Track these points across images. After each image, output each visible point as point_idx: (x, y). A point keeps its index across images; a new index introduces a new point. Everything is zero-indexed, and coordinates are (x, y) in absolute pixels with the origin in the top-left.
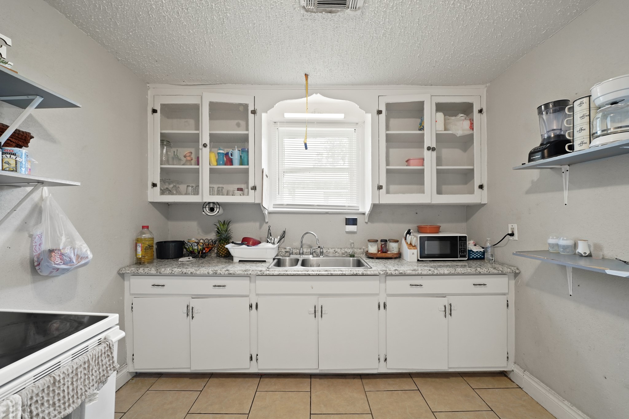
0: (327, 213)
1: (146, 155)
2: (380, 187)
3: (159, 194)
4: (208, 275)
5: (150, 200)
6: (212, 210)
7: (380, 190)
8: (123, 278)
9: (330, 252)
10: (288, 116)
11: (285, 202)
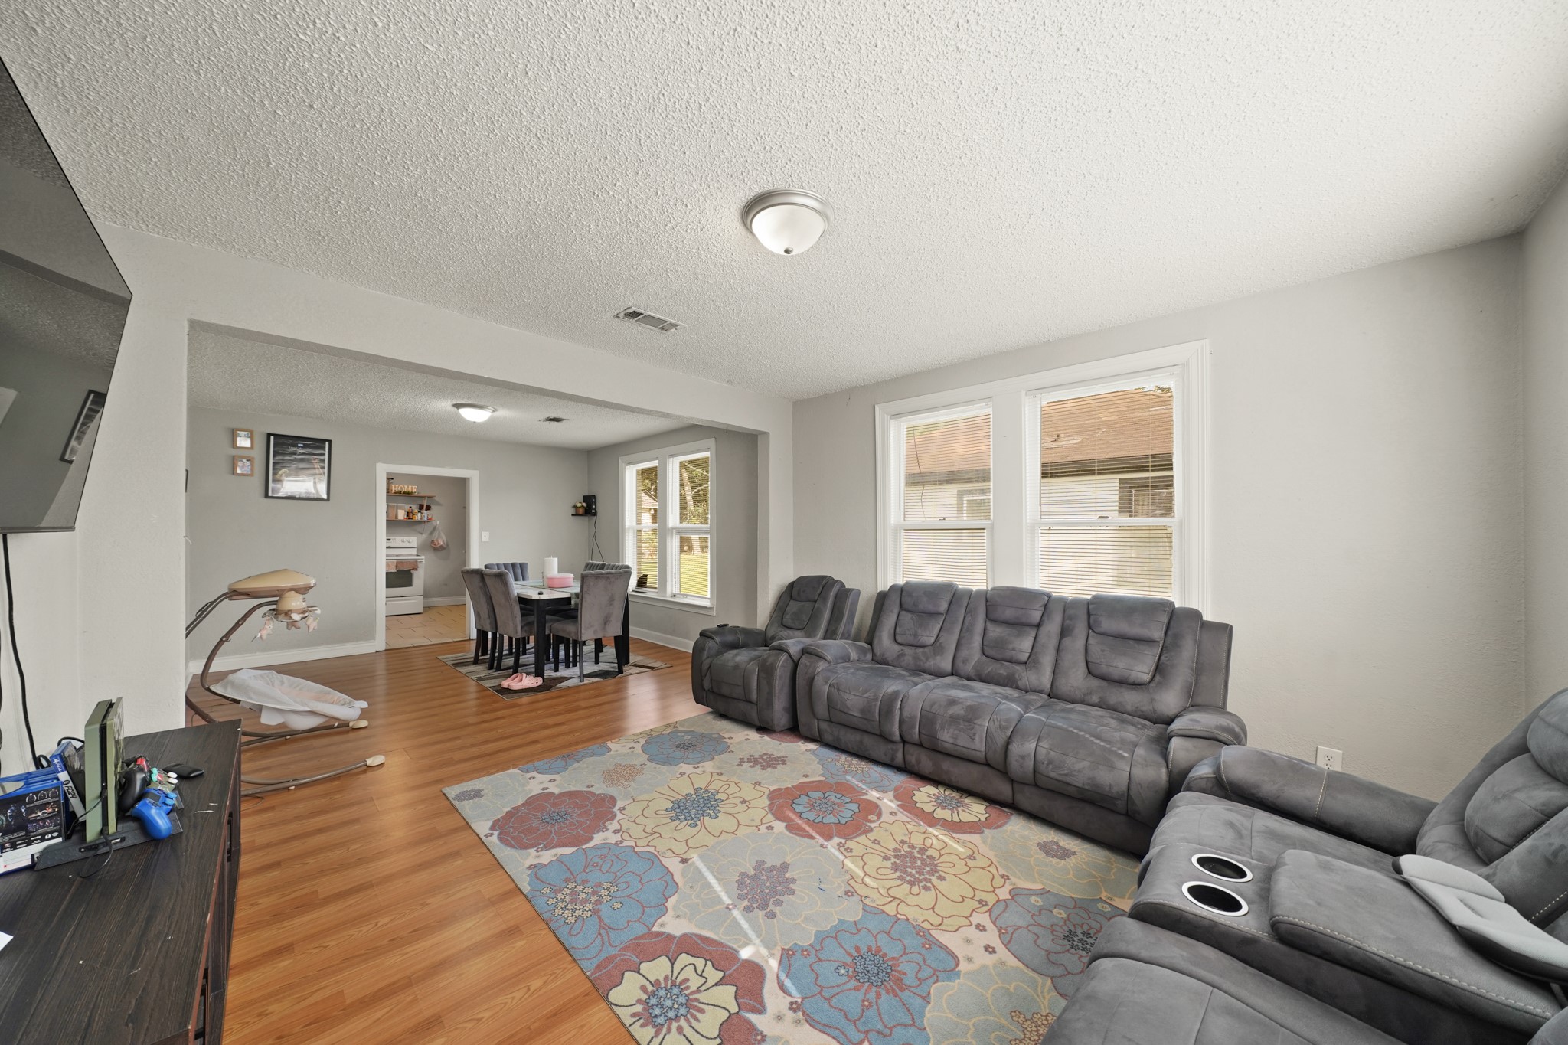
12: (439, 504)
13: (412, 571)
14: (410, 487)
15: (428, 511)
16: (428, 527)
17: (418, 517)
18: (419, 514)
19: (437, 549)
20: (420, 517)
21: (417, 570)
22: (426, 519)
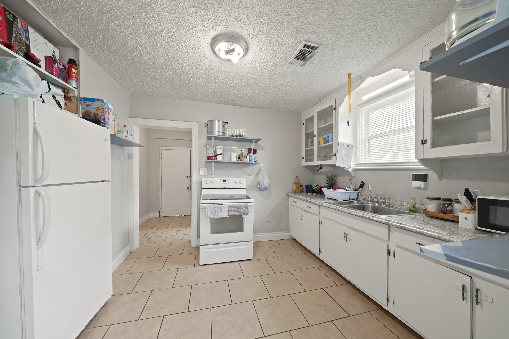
0: (395, 170)
1: (301, 145)
2: (424, 142)
3: (305, 162)
4: (306, 201)
5: (303, 165)
6: (320, 169)
7: (425, 145)
8: (289, 197)
9: (396, 204)
10: (365, 98)
11: (363, 162)
12: (263, 148)
13: (243, 216)
14: (241, 130)
15: (255, 155)
16: (254, 169)
17: (247, 160)
18: (248, 157)
19: (262, 189)
20: (248, 160)
21: (247, 214)
22: (253, 161)
